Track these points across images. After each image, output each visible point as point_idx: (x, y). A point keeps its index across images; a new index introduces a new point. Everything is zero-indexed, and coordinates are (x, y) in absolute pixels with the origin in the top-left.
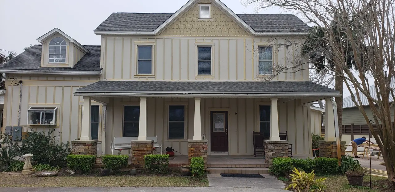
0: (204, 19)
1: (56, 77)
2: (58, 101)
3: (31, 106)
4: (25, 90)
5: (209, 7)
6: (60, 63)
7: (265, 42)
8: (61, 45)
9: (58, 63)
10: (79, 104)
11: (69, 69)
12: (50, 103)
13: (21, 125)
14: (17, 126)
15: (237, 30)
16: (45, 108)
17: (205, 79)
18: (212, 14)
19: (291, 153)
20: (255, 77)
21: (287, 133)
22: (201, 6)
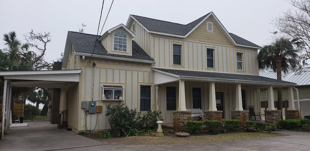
0: (210, 31)
1: (120, 62)
2: (123, 81)
3: (102, 85)
4: (97, 70)
5: (212, 24)
6: (122, 51)
7: (240, 51)
8: (123, 38)
9: (121, 51)
10: (138, 84)
11: (129, 57)
12: (116, 82)
13: (94, 100)
14: (91, 101)
15: (226, 41)
16: (112, 86)
17: (211, 71)
18: (213, 29)
19: (260, 118)
20: (236, 71)
21: (253, 106)
22: (208, 22)
